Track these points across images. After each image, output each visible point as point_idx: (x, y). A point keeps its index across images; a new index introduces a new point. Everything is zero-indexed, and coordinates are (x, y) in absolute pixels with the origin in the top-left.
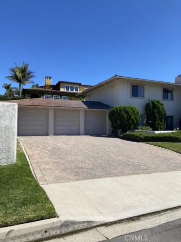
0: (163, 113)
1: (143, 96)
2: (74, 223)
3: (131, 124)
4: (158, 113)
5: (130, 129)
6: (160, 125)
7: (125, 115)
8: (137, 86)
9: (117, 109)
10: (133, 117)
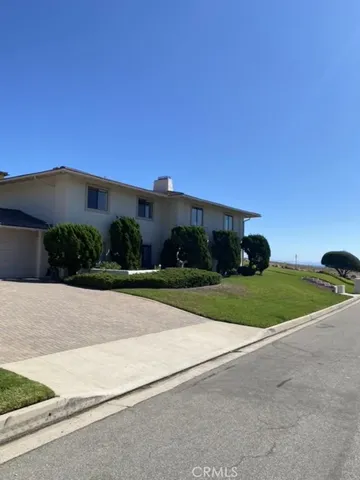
0: (138, 239)
1: (105, 209)
2: (81, 400)
3: (87, 259)
4: (131, 241)
5: (85, 266)
6: (133, 260)
7: (79, 241)
8: (97, 190)
9: (62, 230)
10: (92, 246)
